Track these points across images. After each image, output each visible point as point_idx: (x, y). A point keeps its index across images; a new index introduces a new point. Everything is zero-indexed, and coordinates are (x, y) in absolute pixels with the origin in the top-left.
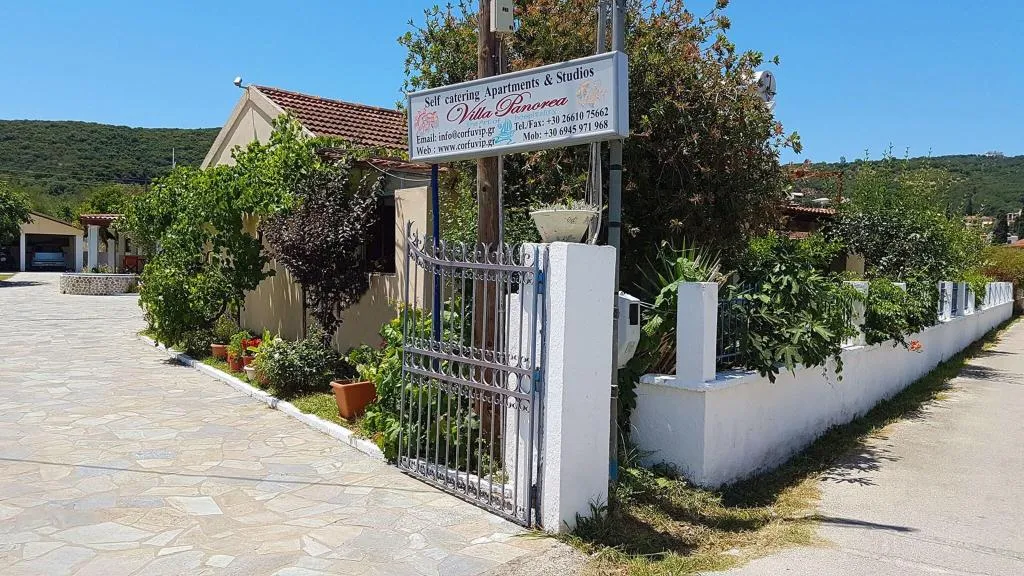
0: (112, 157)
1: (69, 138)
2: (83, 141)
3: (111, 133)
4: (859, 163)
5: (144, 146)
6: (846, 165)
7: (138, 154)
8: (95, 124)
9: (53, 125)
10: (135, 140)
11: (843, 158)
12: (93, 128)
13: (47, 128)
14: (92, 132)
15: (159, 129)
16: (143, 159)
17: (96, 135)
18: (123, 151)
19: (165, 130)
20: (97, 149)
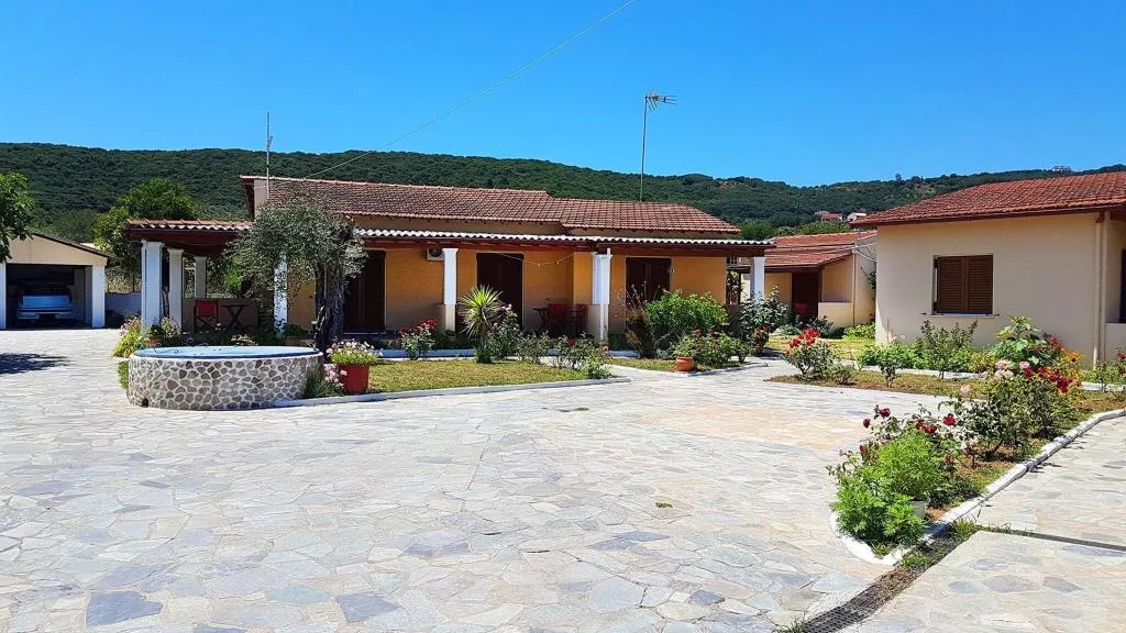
0: (85, 183)
1: (34, 162)
2: (53, 164)
3: (83, 155)
4: (916, 180)
5: (121, 170)
6: (903, 183)
7: (115, 179)
8: (65, 146)
9: (17, 148)
10: (111, 164)
11: (898, 176)
12: (63, 151)
13: (9, 150)
14: (62, 155)
15: (138, 152)
16: (120, 185)
17: (65, 158)
18: (97, 176)
19: (145, 152)
20: (67, 174)
